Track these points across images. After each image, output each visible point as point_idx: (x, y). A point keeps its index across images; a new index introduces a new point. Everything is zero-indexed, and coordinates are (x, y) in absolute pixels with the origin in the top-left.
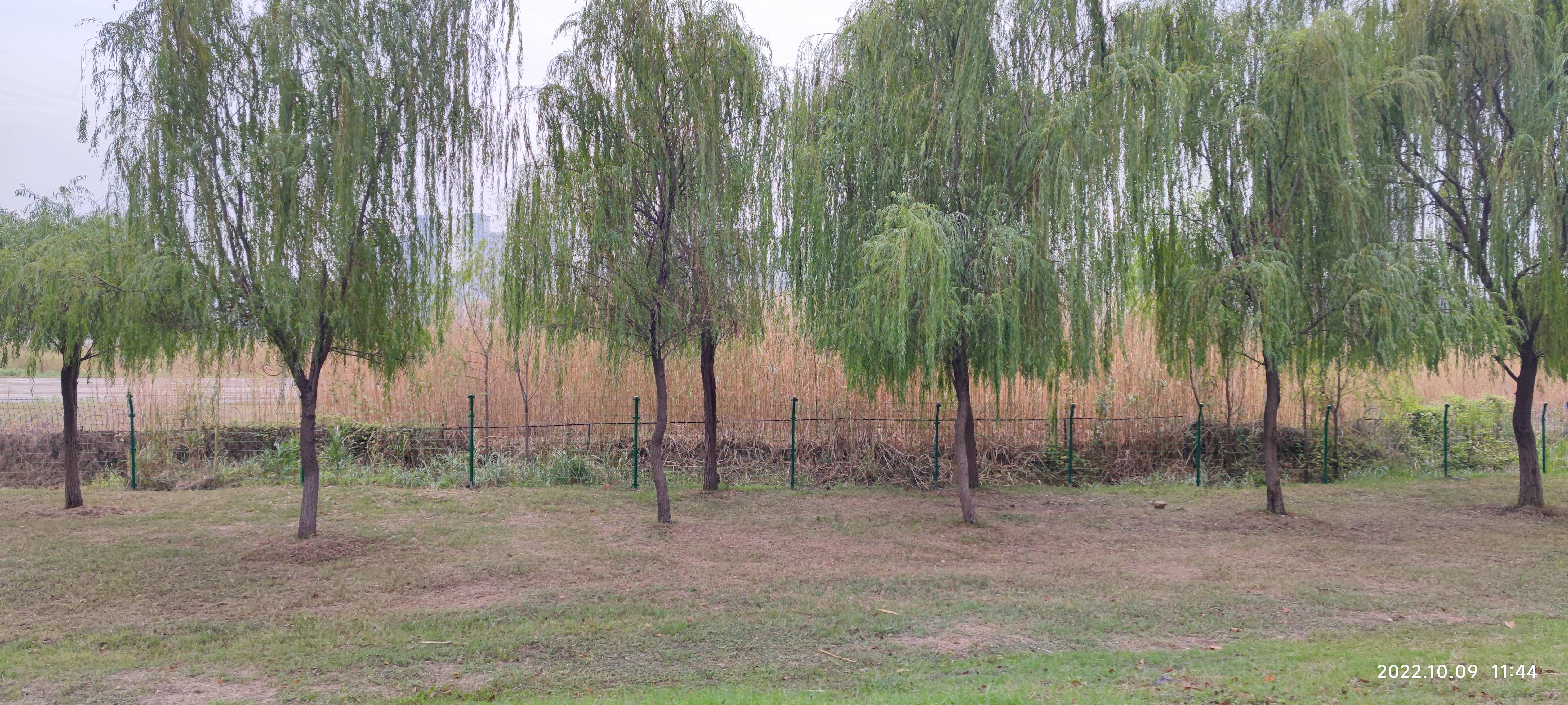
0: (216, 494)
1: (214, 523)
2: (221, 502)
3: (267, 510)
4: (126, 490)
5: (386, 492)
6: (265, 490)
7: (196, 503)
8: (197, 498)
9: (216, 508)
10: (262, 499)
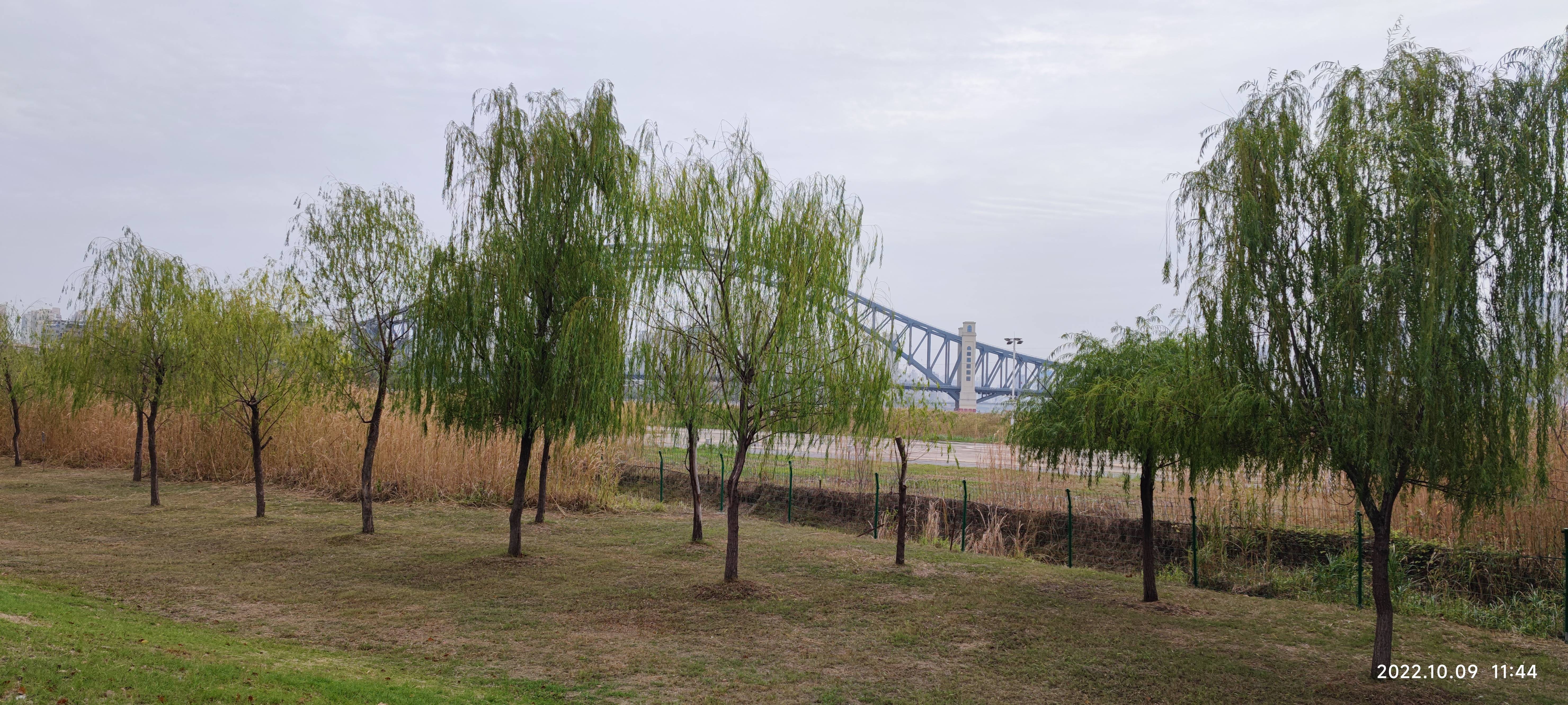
0: (1272, 604)
1: (1279, 641)
2: (1280, 616)
3: (1328, 633)
4: (1189, 586)
5: (1459, 630)
6: (1321, 608)
7: (1257, 613)
8: (1257, 607)
9: (1277, 623)
10: (1322, 619)
